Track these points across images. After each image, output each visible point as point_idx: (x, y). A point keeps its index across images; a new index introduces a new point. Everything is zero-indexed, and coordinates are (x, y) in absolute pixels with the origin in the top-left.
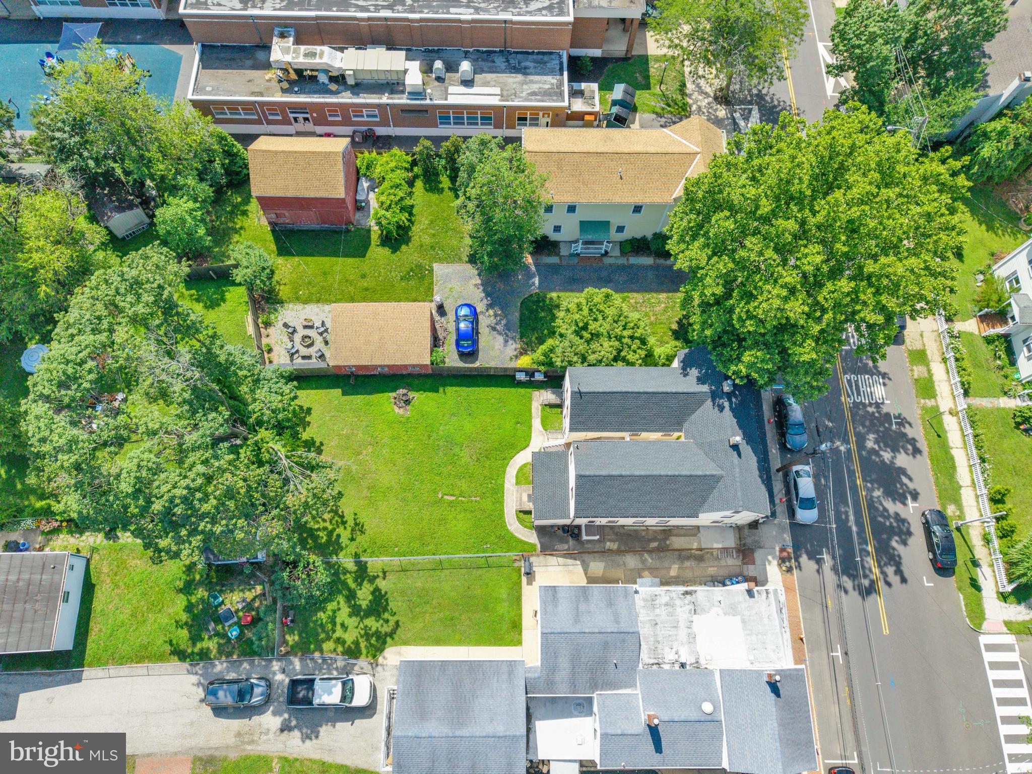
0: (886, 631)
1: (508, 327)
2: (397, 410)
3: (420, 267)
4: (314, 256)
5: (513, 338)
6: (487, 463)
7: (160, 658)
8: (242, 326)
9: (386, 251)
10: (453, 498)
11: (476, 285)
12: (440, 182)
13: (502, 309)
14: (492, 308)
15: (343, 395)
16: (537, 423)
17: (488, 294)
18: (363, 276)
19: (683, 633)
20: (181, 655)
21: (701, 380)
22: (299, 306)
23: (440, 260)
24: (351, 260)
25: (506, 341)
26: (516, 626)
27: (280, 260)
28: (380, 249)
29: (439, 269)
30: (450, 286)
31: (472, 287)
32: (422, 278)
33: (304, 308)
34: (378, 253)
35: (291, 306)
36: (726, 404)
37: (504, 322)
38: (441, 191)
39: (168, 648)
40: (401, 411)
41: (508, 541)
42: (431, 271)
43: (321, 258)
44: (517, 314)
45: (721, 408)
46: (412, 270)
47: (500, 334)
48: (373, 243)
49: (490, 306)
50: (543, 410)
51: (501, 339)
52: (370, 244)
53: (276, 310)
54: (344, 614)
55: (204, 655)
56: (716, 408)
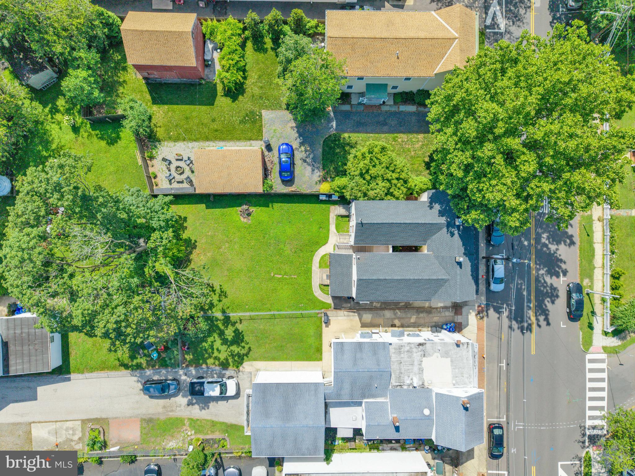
0: (533, 352)
1: (314, 159)
2: (242, 219)
3: (252, 112)
4: (178, 104)
5: (318, 168)
6: (301, 255)
7: (114, 368)
8: (134, 158)
9: (228, 100)
10: (280, 276)
11: (292, 127)
12: (265, 43)
13: (310, 146)
14: (304, 146)
15: (207, 208)
16: (333, 228)
17: (300, 135)
18: (214, 120)
19: (416, 369)
20: (126, 367)
21: (441, 213)
22: (171, 144)
23: (267, 108)
24: (204, 108)
25: (313, 170)
26: (319, 350)
27: (155, 108)
28: (224, 99)
29: (266, 115)
30: (274, 128)
31: (289, 129)
32: (254, 122)
33: (175, 145)
34: (222, 101)
35: (166, 143)
36: (456, 232)
37: (311, 156)
38: (265, 51)
39: (117, 363)
40: (245, 220)
41: (314, 302)
42: (261, 116)
43: (183, 106)
44: (321, 150)
45: (452, 235)
46: (247, 115)
47: (309, 165)
48: (218, 94)
49: (302, 144)
50: (337, 219)
51: (309, 168)
52: (217, 95)
53: (156, 147)
54: (218, 343)
55: (139, 367)
56: (449, 234)
